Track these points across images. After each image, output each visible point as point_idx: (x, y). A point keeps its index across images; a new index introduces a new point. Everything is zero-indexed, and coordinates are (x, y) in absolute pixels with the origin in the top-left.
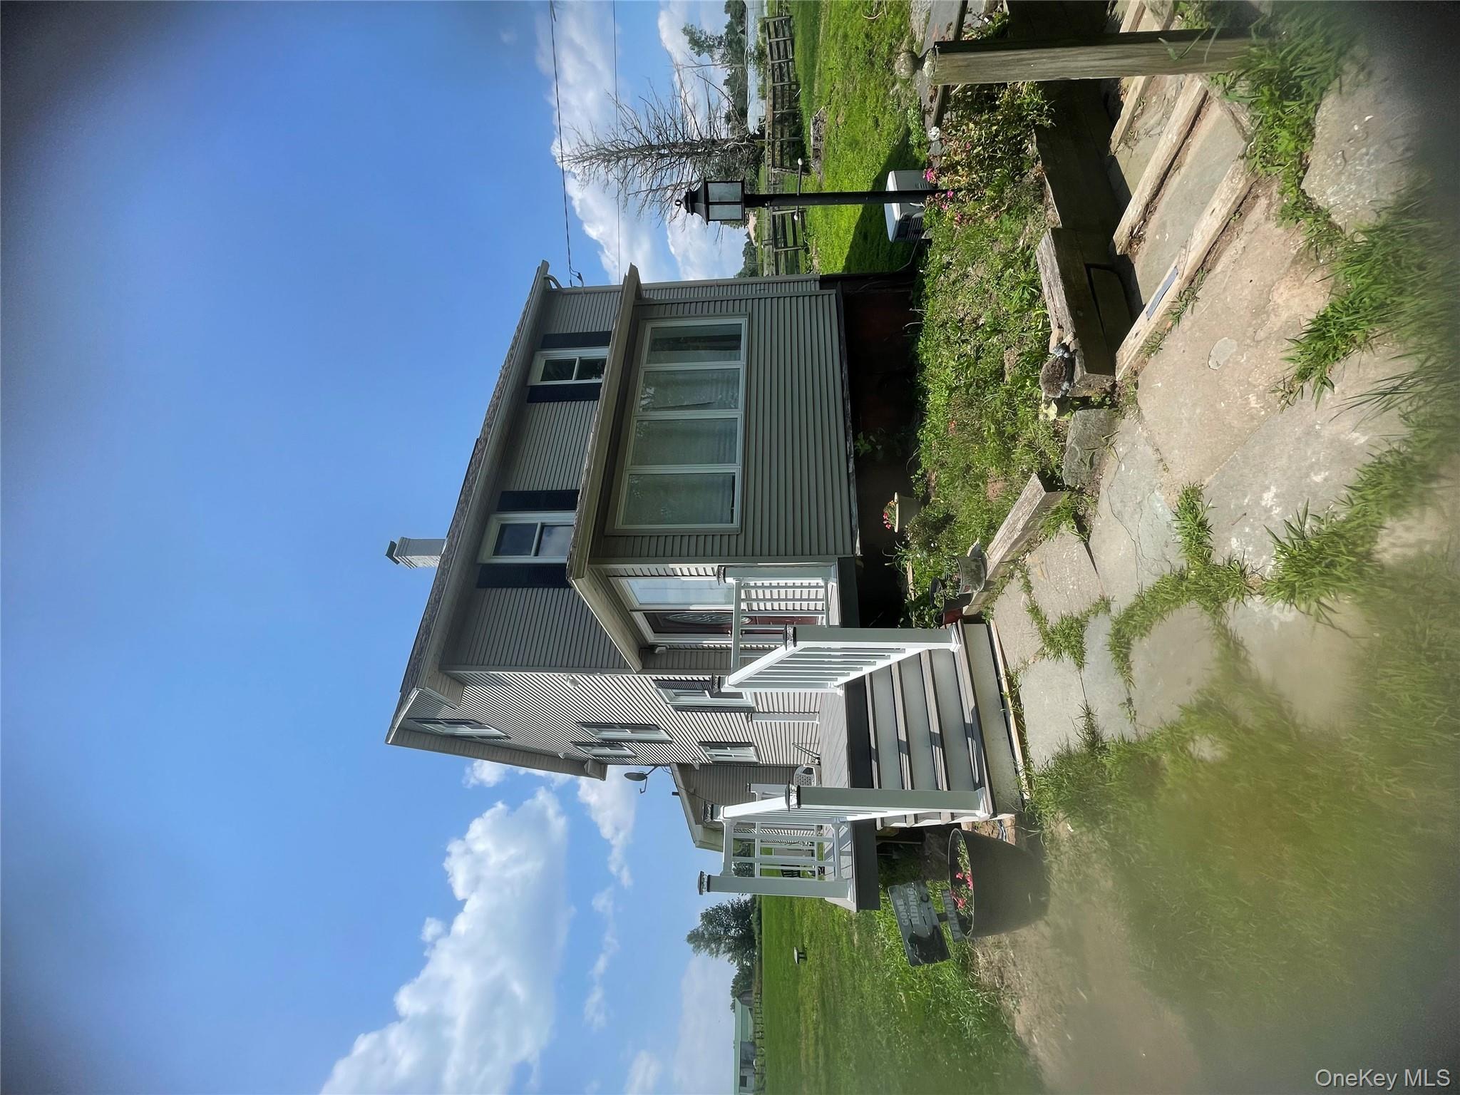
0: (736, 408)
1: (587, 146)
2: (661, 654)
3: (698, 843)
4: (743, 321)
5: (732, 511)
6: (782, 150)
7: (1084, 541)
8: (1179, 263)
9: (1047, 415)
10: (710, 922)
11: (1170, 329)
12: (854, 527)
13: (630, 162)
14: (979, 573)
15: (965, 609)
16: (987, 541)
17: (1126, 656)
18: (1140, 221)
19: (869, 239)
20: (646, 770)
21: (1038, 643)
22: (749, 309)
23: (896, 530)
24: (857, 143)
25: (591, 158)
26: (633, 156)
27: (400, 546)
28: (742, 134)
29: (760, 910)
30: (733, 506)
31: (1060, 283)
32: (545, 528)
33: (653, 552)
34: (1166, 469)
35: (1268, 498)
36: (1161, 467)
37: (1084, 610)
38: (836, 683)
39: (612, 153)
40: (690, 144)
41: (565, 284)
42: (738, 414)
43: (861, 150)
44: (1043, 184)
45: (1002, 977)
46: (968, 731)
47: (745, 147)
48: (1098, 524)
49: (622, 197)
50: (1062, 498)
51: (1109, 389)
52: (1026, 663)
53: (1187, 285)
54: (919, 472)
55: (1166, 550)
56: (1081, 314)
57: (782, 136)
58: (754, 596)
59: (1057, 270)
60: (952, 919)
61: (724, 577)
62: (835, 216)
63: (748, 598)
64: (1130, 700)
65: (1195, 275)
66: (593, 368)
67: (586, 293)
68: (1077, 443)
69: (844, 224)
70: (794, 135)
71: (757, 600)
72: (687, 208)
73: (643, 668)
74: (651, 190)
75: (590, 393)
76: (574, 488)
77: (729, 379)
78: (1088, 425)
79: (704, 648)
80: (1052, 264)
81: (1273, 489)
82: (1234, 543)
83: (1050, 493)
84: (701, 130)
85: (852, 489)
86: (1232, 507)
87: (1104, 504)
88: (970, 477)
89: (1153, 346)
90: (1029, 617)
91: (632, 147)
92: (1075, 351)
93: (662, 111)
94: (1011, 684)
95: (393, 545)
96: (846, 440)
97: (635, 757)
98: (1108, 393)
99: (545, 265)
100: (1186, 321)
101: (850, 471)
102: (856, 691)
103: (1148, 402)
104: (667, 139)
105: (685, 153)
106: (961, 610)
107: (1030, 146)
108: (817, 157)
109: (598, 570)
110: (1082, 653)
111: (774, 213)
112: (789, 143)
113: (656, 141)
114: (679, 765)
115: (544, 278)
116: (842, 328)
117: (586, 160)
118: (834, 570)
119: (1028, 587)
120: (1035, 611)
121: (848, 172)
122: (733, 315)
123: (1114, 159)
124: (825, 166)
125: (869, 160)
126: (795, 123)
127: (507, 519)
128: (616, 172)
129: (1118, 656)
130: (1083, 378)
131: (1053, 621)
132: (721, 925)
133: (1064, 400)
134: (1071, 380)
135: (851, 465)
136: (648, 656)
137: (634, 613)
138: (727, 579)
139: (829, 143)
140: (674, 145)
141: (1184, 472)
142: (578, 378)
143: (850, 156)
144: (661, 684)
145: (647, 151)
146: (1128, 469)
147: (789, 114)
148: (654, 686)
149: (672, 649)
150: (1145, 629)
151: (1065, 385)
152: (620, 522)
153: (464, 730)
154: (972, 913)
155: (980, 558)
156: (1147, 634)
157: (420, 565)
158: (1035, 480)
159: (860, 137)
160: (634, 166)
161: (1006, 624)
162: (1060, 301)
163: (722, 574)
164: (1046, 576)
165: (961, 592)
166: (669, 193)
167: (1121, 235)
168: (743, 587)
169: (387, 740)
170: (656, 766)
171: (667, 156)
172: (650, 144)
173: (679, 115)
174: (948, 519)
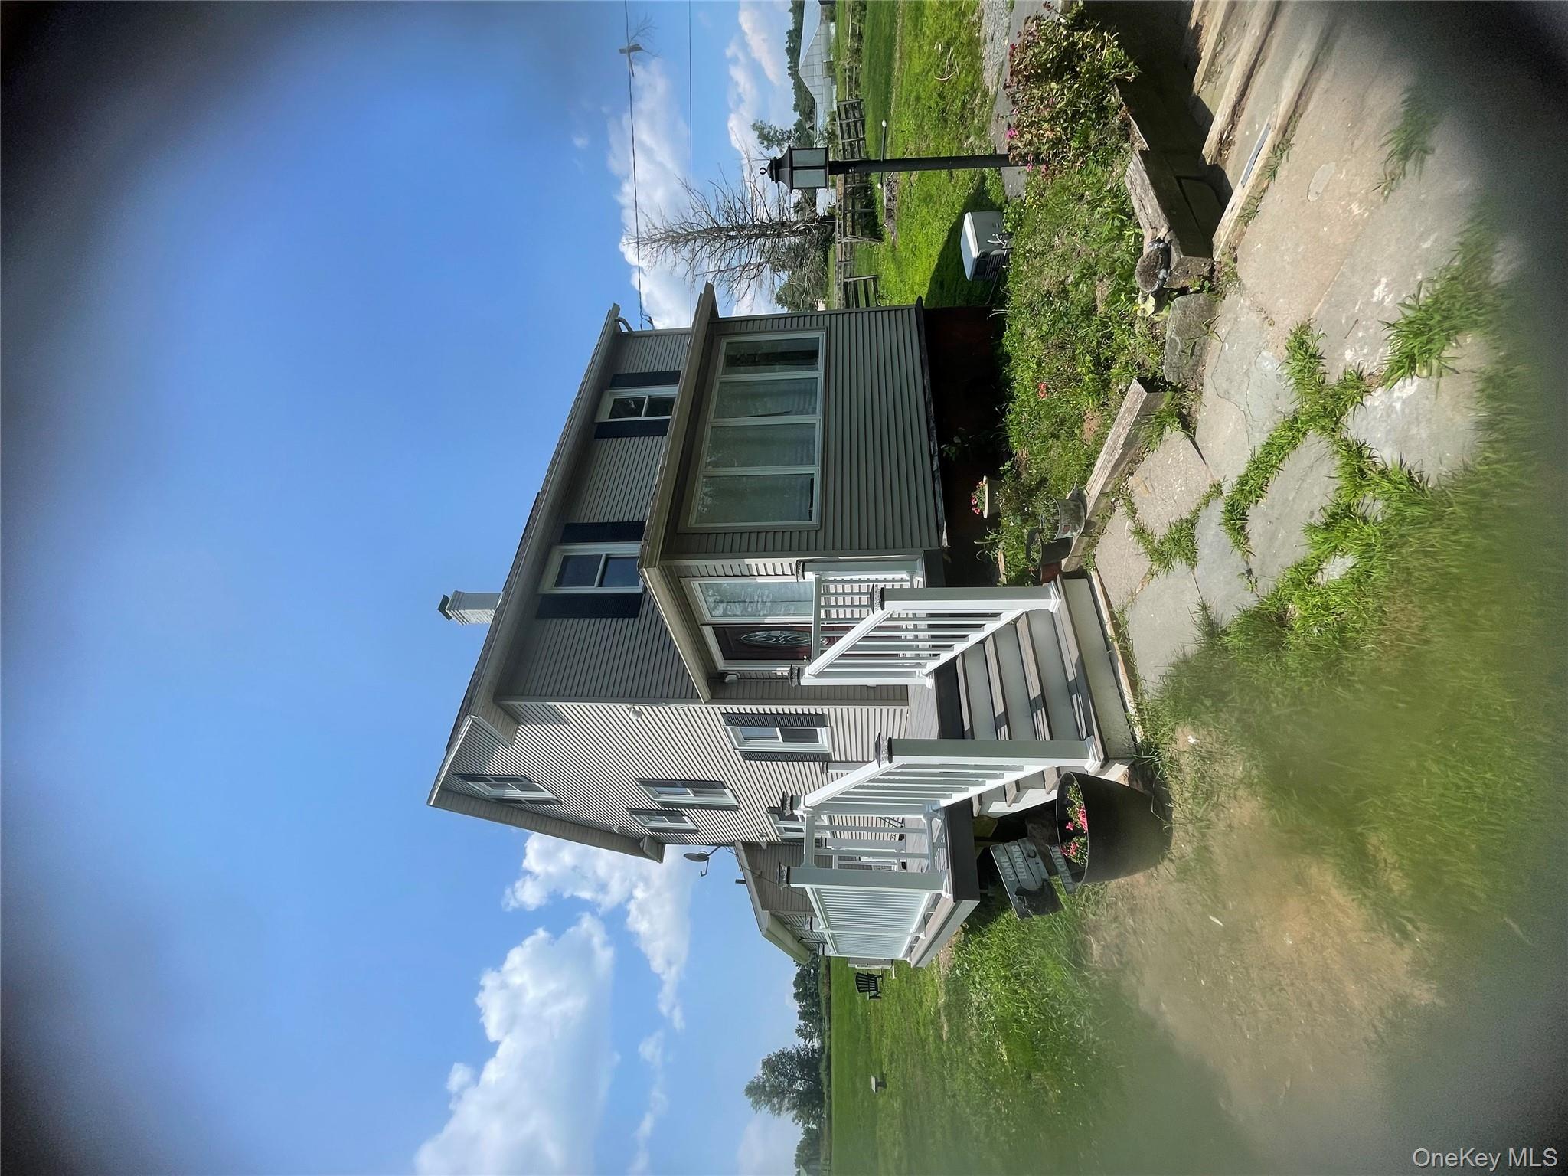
0: (814, 412)
1: (656, 228)
2: (731, 683)
3: (765, 932)
4: (821, 335)
5: (811, 512)
6: (853, 221)
7: (1190, 437)
8: (1270, 119)
9: (1144, 311)
10: (772, 1071)
11: (1267, 187)
12: (940, 522)
13: (699, 242)
14: (1079, 512)
15: (1064, 562)
16: (1084, 481)
17: (1243, 528)
18: (1228, 126)
19: (946, 286)
20: (706, 850)
21: (1145, 563)
22: (827, 324)
23: (985, 516)
24: (931, 197)
25: (659, 240)
26: (702, 238)
27: (453, 600)
28: (812, 215)
29: (829, 1057)
30: (811, 506)
31: (1152, 193)
32: (610, 561)
33: (728, 547)
34: (1272, 324)
35: (1379, 292)
36: (1266, 325)
37: (1193, 507)
38: (925, 671)
39: (682, 235)
40: (759, 226)
41: (636, 328)
42: (816, 419)
43: (935, 203)
44: (1129, 124)
45: (1121, 955)
46: (1071, 688)
47: (815, 228)
48: (1203, 416)
49: (688, 278)
50: (1166, 399)
51: (1207, 274)
52: (1133, 594)
53: (1281, 136)
54: (1009, 463)
55: (1277, 403)
56: (1175, 213)
57: (853, 208)
58: (833, 603)
59: (1147, 181)
60: (1063, 872)
61: (803, 571)
62: (910, 273)
63: (828, 604)
64: (1249, 572)
65: (1288, 124)
66: (662, 406)
67: (657, 336)
68: (1178, 333)
69: (918, 278)
70: (866, 207)
71: (837, 606)
72: (771, 176)
73: (712, 698)
74: (719, 271)
75: (660, 429)
76: (641, 519)
77: (806, 390)
78: (1188, 312)
79: (777, 678)
80: (1143, 180)
81: (1384, 280)
82: (1349, 355)
83: (1152, 394)
84: (770, 213)
85: (937, 486)
86: (1343, 321)
87: (1208, 392)
88: (1066, 427)
89: (1249, 214)
90: (1135, 539)
91: (701, 229)
92: (1170, 242)
93: (731, 196)
94: (1116, 626)
95: (445, 599)
96: (930, 440)
97: (696, 832)
98: (1206, 278)
99: (616, 308)
100: (1282, 173)
101: (935, 468)
102: (946, 676)
103: (1247, 271)
104: (737, 222)
105: (755, 234)
106: (1059, 564)
107: (1113, 98)
108: (890, 217)
109: (669, 568)
110: (1194, 552)
111: (846, 280)
112: (860, 214)
113: (725, 223)
114: (745, 844)
115: (614, 318)
116: (923, 337)
117: (655, 242)
118: (920, 563)
119: (1133, 511)
120: (1141, 532)
121: (923, 226)
122: (811, 330)
123: (1198, 99)
124: (899, 226)
125: (944, 211)
126: (866, 195)
127: (571, 551)
128: (685, 253)
129: (1234, 530)
130: (1180, 263)
131: (1160, 532)
132: (786, 1075)
133: (1161, 293)
134: (1167, 267)
135: (936, 463)
136: (718, 686)
137: (704, 627)
138: (806, 574)
139: (903, 202)
140: (744, 227)
141: (1288, 319)
142: (646, 416)
143: (925, 210)
144: (731, 719)
145: (715, 233)
146: (1231, 346)
147: (861, 188)
148: (723, 723)
149: (743, 678)
150: (1261, 489)
151: (1162, 274)
152: (693, 521)
153: (514, 793)
154: (1086, 858)
155: (1080, 499)
156: (1264, 494)
157: (473, 621)
158: (1136, 386)
159: (934, 192)
160: (703, 247)
161: (1109, 564)
162: (1151, 206)
163: (801, 569)
164: (1151, 490)
165: (1059, 536)
166: (737, 274)
167: (1209, 148)
168: (823, 582)
169: (429, 800)
170: (719, 845)
171: (735, 237)
172: (719, 226)
173: (749, 198)
174: (1043, 481)
